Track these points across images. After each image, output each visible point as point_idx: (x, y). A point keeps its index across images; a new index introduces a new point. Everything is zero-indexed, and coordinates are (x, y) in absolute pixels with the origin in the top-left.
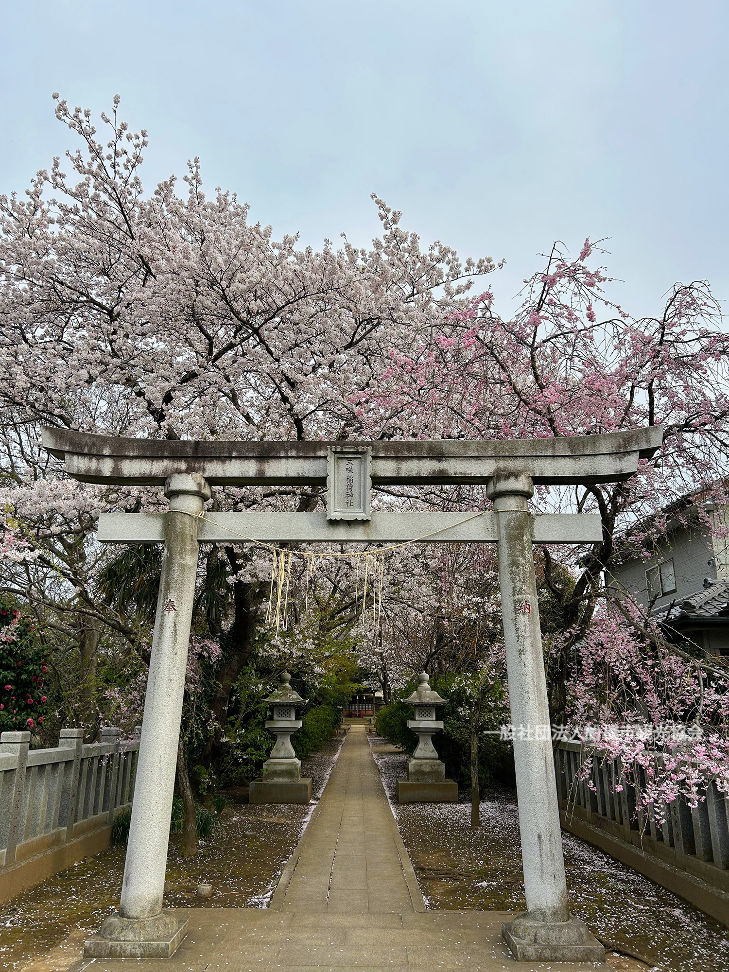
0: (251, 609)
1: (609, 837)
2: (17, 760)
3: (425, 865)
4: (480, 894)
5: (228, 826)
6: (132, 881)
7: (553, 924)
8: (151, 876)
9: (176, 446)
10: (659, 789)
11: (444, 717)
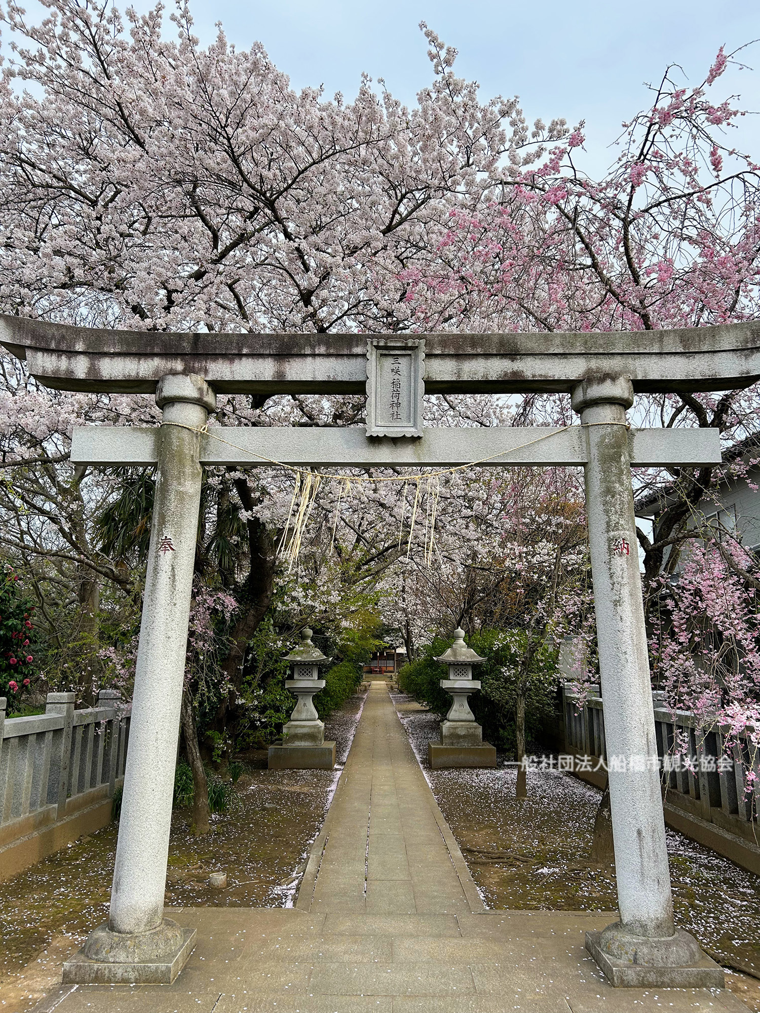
0: (268, 559)
1: (682, 813)
3: (472, 845)
4: (544, 885)
5: (245, 796)
6: (124, 887)
7: (656, 939)
9: (170, 339)
11: (481, 676)
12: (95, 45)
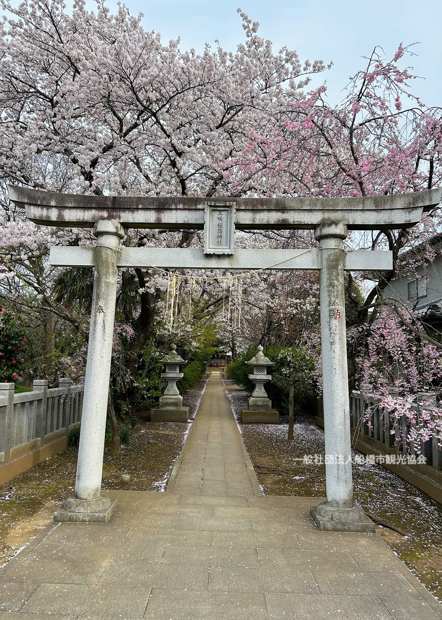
0: (151, 306)
2: (7, 400)
3: (260, 464)
4: (295, 484)
5: (139, 436)
6: (82, 478)
7: (343, 509)
8: (93, 475)
9: (101, 200)
10: (418, 432)
11: (272, 373)
12: (52, 17)
